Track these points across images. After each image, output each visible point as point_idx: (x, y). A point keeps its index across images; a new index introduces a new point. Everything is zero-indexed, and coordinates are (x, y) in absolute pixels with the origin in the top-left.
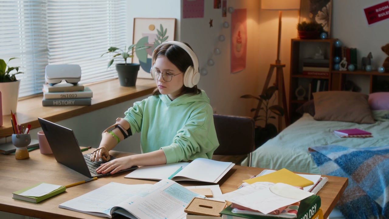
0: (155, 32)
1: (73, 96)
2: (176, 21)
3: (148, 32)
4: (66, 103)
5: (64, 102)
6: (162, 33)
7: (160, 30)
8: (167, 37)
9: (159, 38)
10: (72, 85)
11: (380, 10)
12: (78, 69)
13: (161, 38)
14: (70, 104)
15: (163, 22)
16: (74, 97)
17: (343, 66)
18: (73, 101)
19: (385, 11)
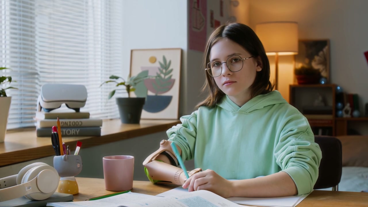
0: (157, 65)
1: (77, 123)
3: (148, 65)
4: (69, 132)
5: (65, 132)
7: (162, 62)
8: (172, 70)
9: (162, 72)
10: (73, 111)
12: (83, 90)
14: (73, 133)
15: (166, 53)
16: (79, 126)
17: (347, 112)
18: (78, 130)
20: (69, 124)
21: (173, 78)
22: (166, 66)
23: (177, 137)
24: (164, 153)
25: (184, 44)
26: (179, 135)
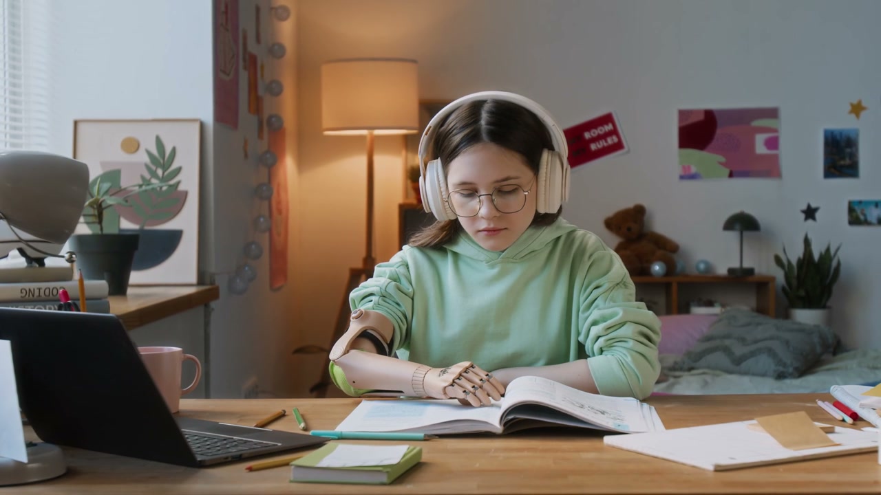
0: (142, 157)
1: (55, 292)
2: (202, 126)
3: (118, 157)
6: (162, 161)
7: (155, 151)
8: (179, 170)
9: (154, 174)
11: (594, 133)
13: (160, 172)
15: (163, 131)
19: (604, 136)
20: (37, 293)
21: (181, 188)
23: (381, 302)
24: (364, 335)
25: (206, 112)
26: (384, 298)
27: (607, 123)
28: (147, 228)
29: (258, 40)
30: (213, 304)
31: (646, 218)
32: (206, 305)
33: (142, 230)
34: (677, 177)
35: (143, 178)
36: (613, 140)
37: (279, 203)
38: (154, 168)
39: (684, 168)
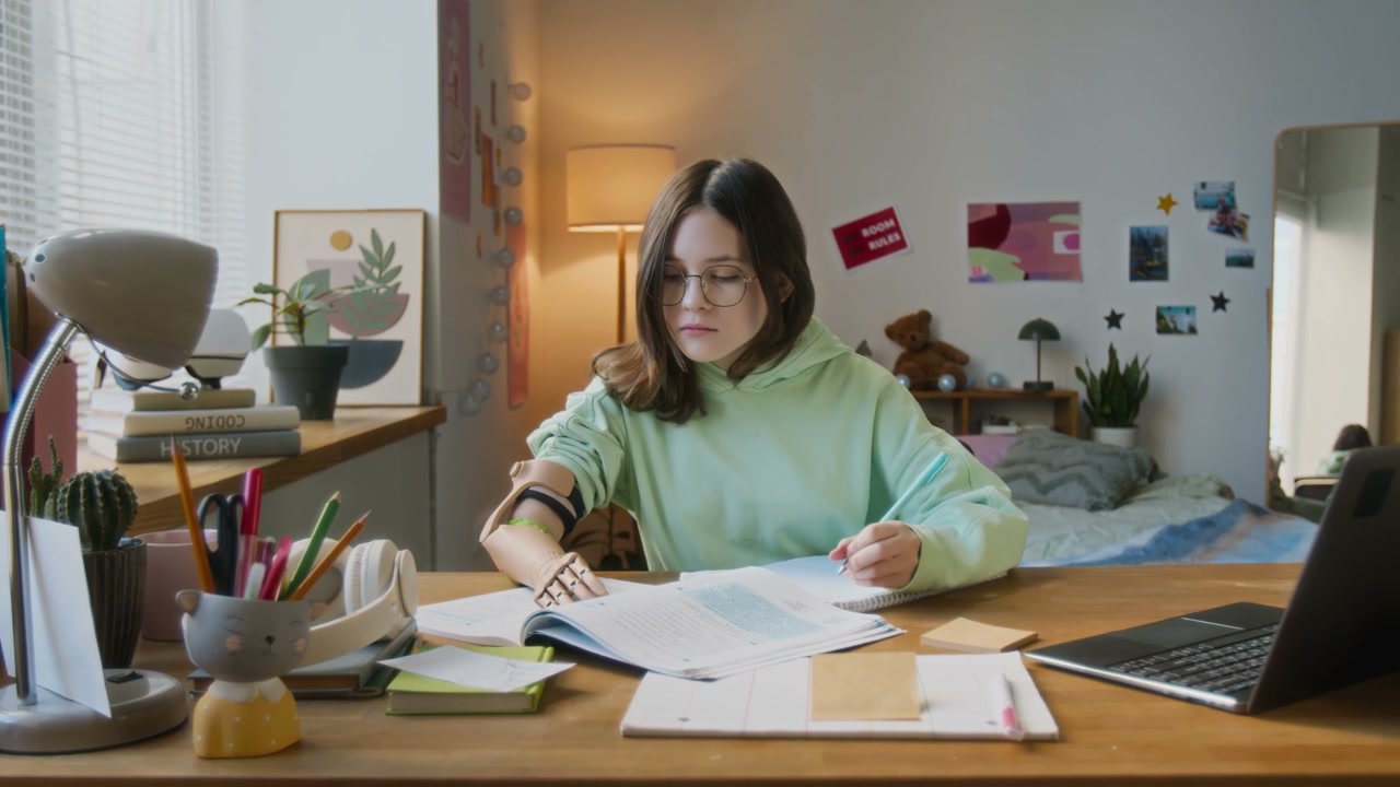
0: (355, 255)
1: (231, 422)
2: (426, 218)
3: (328, 255)
4: (210, 447)
5: (201, 445)
6: (378, 258)
7: (369, 247)
8: (398, 270)
9: (369, 275)
11: (873, 230)
13: (376, 272)
14: (224, 450)
15: (379, 223)
16: (235, 428)
18: (235, 440)
19: (884, 234)
20: (207, 424)
21: (402, 291)
22: (380, 258)
24: (527, 495)
25: (432, 203)
27: (888, 220)
28: (361, 338)
29: (494, 121)
30: (440, 429)
31: (932, 326)
32: (431, 430)
33: (354, 342)
34: (966, 280)
35: (356, 279)
36: (894, 238)
37: (518, 308)
38: (368, 267)
39: (974, 269)
